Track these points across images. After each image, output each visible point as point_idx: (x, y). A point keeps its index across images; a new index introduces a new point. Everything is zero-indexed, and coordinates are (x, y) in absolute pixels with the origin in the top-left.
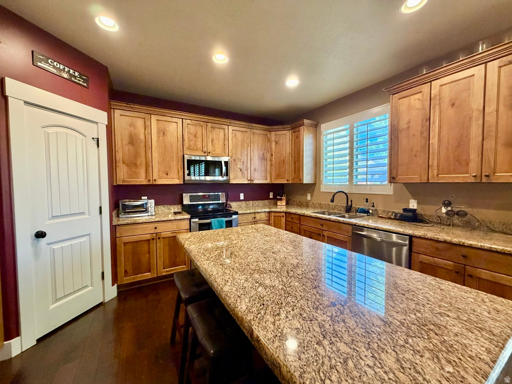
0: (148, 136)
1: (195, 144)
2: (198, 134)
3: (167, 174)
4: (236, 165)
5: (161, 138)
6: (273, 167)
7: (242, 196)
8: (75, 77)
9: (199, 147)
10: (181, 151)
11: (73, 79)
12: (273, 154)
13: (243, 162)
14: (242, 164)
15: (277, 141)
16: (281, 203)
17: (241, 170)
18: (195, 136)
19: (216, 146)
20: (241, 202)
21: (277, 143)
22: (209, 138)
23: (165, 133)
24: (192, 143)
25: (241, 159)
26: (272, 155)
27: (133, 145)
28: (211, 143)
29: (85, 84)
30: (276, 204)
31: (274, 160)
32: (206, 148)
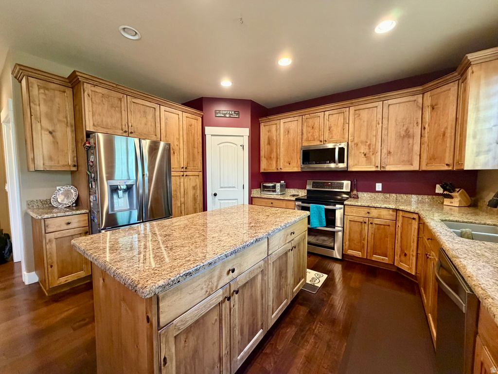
0: (278, 136)
1: (312, 136)
2: (315, 126)
3: (289, 164)
4: (358, 149)
5: (286, 136)
6: (425, 147)
7: (379, 187)
8: (232, 114)
9: (315, 137)
10: (300, 144)
11: (231, 116)
12: (427, 126)
13: (370, 145)
14: (367, 147)
15: (434, 104)
16: (451, 202)
17: (365, 155)
18: (313, 128)
19: (334, 133)
20: (377, 194)
21: (433, 108)
22: (326, 126)
23: (290, 131)
24: (310, 135)
25: (367, 142)
26: (424, 128)
27: (270, 145)
28: (328, 131)
29: (237, 116)
30: (443, 203)
31: (426, 135)
32: (322, 137)
